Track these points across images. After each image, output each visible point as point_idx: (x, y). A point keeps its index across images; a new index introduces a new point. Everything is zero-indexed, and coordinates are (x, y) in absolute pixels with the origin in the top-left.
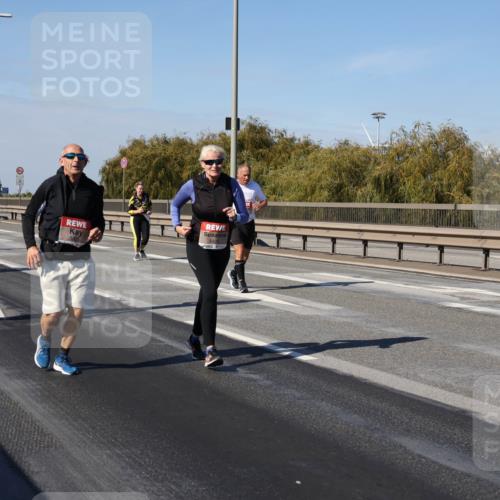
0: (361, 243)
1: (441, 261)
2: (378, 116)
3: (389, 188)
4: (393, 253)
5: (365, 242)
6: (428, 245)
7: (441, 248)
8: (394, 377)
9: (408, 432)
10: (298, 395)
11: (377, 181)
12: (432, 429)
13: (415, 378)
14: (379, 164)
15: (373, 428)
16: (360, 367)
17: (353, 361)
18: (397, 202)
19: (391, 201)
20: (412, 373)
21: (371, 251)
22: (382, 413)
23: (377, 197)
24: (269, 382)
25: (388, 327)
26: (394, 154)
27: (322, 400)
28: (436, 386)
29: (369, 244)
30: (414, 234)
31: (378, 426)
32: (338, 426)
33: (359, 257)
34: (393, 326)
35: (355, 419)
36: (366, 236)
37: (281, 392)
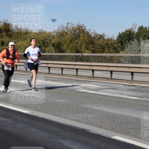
0: (48, 68)
1: (77, 75)
2: (54, 20)
3: (58, 47)
4: (60, 72)
5: (49, 68)
6: (72, 69)
7: (77, 70)
8: (59, 118)
9: (64, 138)
10: (23, 126)
11: (53, 45)
12: (73, 137)
13: (67, 118)
14: (54, 38)
15: (51, 137)
16: (47, 115)
17: (44, 113)
18: (61, 53)
19: (59, 52)
20: (66, 116)
21: (51, 71)
22: (55, 131)
23: (53, 51)
24: (12, 122)
25: (57, 99)
26: (60, 34)
27: (32, 128)
28: (75, 121)
29: (51, 68)
30: (67, 65)
31: (53, 136)
32: (38, 137)
33: (47, 73)
34: (59, 99)
35: (45, 134)
36: (49, 66)
37: (17, 125)
